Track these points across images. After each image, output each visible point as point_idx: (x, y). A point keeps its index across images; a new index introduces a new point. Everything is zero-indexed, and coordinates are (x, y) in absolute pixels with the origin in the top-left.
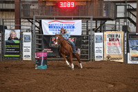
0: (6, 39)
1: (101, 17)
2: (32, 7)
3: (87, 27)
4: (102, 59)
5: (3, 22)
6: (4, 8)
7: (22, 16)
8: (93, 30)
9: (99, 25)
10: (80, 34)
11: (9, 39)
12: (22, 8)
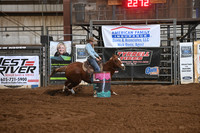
0: (52, 55)
1: (189, 19)
2: (87, 8)
3: (169, 34)
4: (192, 81)
5: (48, 31)
6: (49, 10)
7: (74, 21)
8: (178, 38)
9: (186, 31)
10: (158, 45)
11: (56, 55)
12: (73, 9)
